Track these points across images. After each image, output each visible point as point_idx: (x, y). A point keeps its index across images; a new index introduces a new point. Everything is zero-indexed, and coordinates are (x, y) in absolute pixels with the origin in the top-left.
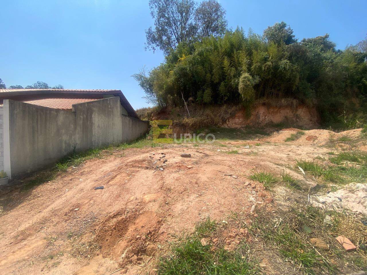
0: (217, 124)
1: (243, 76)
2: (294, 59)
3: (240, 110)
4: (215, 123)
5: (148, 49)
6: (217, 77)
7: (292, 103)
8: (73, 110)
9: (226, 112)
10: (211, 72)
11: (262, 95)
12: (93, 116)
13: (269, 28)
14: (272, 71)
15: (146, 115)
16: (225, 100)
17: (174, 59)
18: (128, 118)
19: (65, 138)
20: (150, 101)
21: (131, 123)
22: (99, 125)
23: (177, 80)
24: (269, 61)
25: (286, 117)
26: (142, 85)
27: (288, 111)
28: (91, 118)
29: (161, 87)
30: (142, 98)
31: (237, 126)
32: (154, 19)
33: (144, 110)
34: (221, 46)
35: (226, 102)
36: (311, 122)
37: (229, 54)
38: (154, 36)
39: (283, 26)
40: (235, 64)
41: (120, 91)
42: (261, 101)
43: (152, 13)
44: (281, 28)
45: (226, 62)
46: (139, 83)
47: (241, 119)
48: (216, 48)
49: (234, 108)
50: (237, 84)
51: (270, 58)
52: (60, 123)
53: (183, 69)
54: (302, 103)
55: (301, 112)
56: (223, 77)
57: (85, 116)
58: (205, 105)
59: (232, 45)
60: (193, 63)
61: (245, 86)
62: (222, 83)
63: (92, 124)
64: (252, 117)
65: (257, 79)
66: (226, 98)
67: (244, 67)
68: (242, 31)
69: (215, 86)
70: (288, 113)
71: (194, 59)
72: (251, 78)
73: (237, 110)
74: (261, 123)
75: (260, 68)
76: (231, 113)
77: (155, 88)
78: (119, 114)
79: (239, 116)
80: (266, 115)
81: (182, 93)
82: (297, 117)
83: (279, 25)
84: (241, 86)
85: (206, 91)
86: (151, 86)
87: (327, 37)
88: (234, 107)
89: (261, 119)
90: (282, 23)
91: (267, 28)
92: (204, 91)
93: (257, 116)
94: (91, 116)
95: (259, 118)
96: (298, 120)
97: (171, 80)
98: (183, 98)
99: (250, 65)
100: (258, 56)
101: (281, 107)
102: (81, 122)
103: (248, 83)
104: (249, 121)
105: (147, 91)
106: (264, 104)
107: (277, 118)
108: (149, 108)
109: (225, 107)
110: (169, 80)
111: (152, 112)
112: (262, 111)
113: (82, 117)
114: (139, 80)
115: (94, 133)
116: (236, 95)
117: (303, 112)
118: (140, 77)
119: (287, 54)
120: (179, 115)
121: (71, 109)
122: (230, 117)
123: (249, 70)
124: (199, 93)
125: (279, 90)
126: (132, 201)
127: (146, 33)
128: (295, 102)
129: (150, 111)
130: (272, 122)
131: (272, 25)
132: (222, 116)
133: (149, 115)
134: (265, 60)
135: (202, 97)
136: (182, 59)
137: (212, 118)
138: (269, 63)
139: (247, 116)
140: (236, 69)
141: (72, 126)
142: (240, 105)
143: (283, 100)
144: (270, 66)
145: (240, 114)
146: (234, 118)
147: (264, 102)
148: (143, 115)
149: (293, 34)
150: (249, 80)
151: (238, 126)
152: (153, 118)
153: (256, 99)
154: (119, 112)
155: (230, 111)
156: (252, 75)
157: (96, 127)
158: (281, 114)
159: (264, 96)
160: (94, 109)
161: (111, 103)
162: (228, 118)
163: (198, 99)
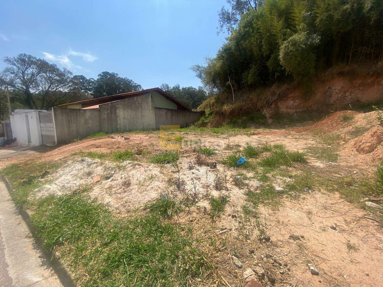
0: (260, 109)
3: (295, 88)
12: (117, 111)
16: (276, 77)
18: (164, 110)
21: (170, 114)
22: (124, 117)
26: (200, 76)
28: (115, 112)
31: (289, 110)
42: (336, 70)
46: (196, 75)
47: (297, 101)
49: (284, 87)
57: (109, 112)
62: (273, 56)
63: (116, 117)
64: (317, 97)
66: (277, 74)
73: (288, 89)
75: (330, 18)
76: (279, 94)
78: (150, 107)
79: (293, 96)
80: (348, 91)
88: (286, 84)
89: (334, 98)
92: (249, 70)
93: (328, 94)
95: (331, 96)
99: (313, 18)
102: (106, 116)
104: (311, 103)
112: (338, 85)
113: (106, 112)
114: (196, 71)
115: (119, 123)
118: (198, 68)
121: (98, 108)
123: (310, 26)
124: (245, 74)
127: (219, 14)
130: (358, 101)
137: (254, 103)
145: (295, 94)
146: (287, 100)
147: (342, 70)
150: (294, 44)
151: (291, 111)
155: (278, 91)
156: (310, 34)
157: (121, 119)
160: (119, 106)
161: (139, 100)
162: (276, 102)
163: (244, 82)
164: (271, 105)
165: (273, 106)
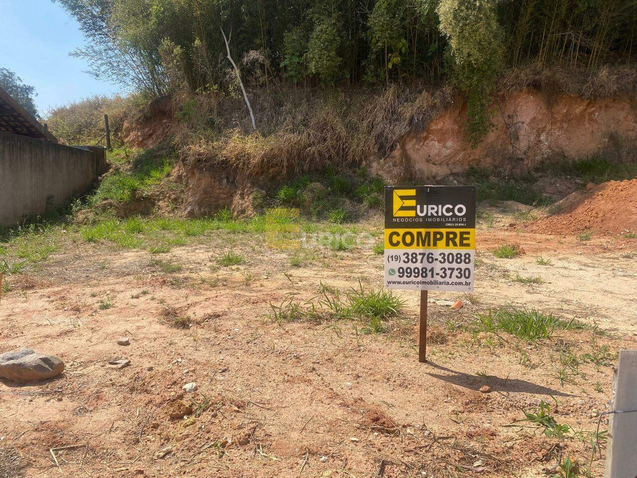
0: (361, 161)
3: (446, 108)
4: (350, 158)
9: (393, 115)
11: (530, 50)
15: (102, 124)
16: (390, 66)
20: (103, 68)
25: (613, 138)
27: (622, 115)
30: (70, 54)
31: (435, 169)
33: (96, 105)
35: (394, 75)
42: (525, 74)
47: (449, 144)
49: (423, 100)
64: (492, 136)
66: (396, 60)
74: (522, 159)
76: (412, 119)
79: (441, 129)
80: (543, 130)
81: (227, 35)
85: (319, 29)
88: (424, 93)
89: (523, 144)
92: (310, 28)
93: (510, 133)
95: (517, 139)
98: (229, 57)
101: (594, 98)
104: (478, 153)
105: (91, 29)
106: (535, 87)
107: (582, 141)
108: (119, 99)
109: (389, 94)
111: (126, 116)
112: (527, 111)
116: (434, 47)
120: (211, 124)
122: (409, 132)
124: (291, 37)
125: (591, 34)
130: (562, 154)
132: (378, 129)
133: (114, 128)
135: (302, 52)
137: (339, 138)
139: (472, 131)
142: (448, 90)
143: (604, 73)
145: (445, 123)
146: (426, 138)
147: (537, 77)
148: (88, 125)
151: (438, 171)
152: (126, 136)
153: (509, 62)
155: (408, 111)
158: (596, 126)
159: (535, 52)
162: (402, 139)
163: (287, 62)
164: (392, 148)
165: (397, 153)
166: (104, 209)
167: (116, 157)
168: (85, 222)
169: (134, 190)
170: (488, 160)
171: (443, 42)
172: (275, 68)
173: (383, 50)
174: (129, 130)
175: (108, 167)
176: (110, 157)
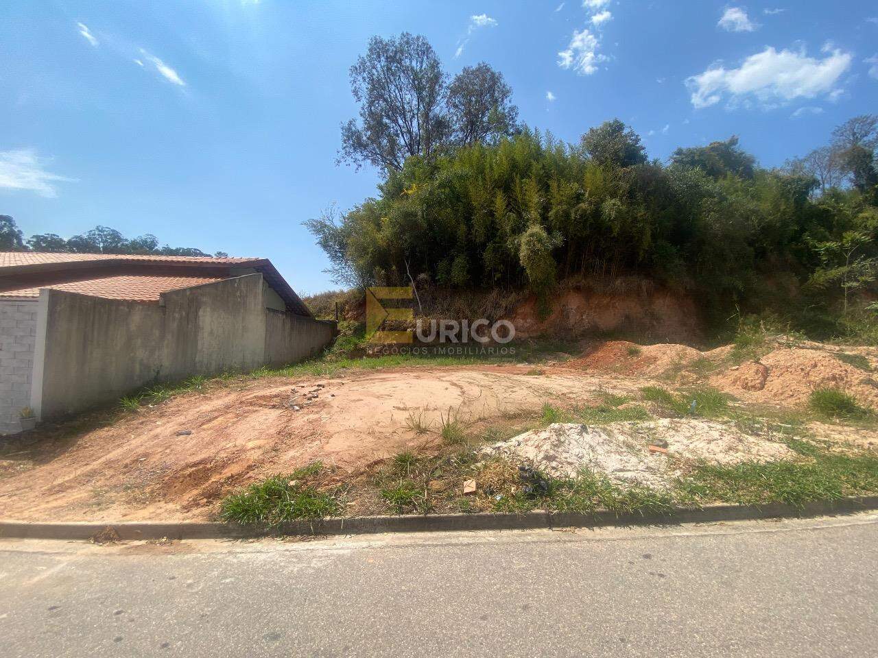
1: (529, 231)
2: (639, 195)
3: (526, 301)
5: (343, 164)
6: (482, 231)
7: (640, 286)
8: (161, 303)
9: (496, 305)
10: (468, 219)
12: (201, 313)
13: (592, 130)
14: (592, 221)
15: (333, 307)
16: (495, 279)
17: (395, 191)
18: (281, 315)
19: (141, 354)
20: (339, 278)
21: (288, 326)
22: (212, 330)
23: (397, 236)
24: (584, 202)
25: (627, 317)
26: (325, 245)
27: (633, 304)
28: (196, 317)
29: (363, 251)
30: (322, 271)
31: (520, 335)
32: (360, 104)
33: (330, 296)
34: (491, 166)
35: (498, 283)
36: (684, 328)
37: (505, 185)
38: (359, 138)
39: (617, 128)
40: (516, 206)
41: (267, 260)
42: (572, 282)
43: (355, 92)
44: (614, 131)
45: (500, 202)
46: (317, 241)
47: (529, 320)
48: (481, 171)
49: (513, 297)
50: (517, 249)
51: (587, 195)
52: (133, 327)
53: (408, 215)
54: (662, 287)
55: (663, 305)
56: (492, 230)
57: (184, 313)
58: (456, 289)
59: (514, 166)
60: (430, 203)
61: (532, 252)
62: (490, 245)
63: (197, 328)
64: (553, 316)
65: (559, 239)
66: (499, 275)
67: (534, 214)
68: (536, 135)
69: (474, 251)
70: (633, 307)
71: (431, 193)
72: (545, 235)
73: (519, 301)
74: (572, 329)
75: (567, 214)
76: (506, 307)
77: (350, 250)
78: (259, 307)
79: (523, 313)
80: (584, 313)
81: (408, 262)
82: (653, 316)
83: (610, 125)
84: (523, 253)
85: (457, 260)
86: (343, 246)
87: (733, 142)
88: (514, 294)
89: (572, 321)
90: (616, 121)
91: (588, 131)
92: (452, 260)
93: (564, 315)
94: (197, 312)
95: (568, 318)
96: (655, 323)
97: (383, 236)
98: (408, 274)
99: (546, 208)
100: (563, 191)
101: (614, 295)
102: (175, 325)
103: (538, 246)
104: (545, 326)
105: (334, 257)
106: (577, 289)
107: (608, 320)
109: (494, 294)
110: (379, 236)
111: (347, 302)
112: (574, 303)
113: (177, 315)
114: (318, 232)
115: (199, 348)
117: (666, 307)
118: (320, 227)
119: (624, 186)
121: (158, 301)
122: (506, 315)
123: (544, 219)
124: (442, 265)
125: (610, 260)
126: (228, 448)
127: (343, 129)
128: (645, 284)
129: (341, 300)
130: (597, 327)
131: (598, 125)
132: (488, 313)
133: (340, 309)
134: (578, 198)
135: (448, 272)
136: (410, 192)
138: (583, 205)
139: (541, 315)
140: (519, 215)
141: (157, 333)
142: (526, 292)
143: (618, 282)
144: (585, 211)
145: (527, 309)
146: (515, 317)
147: (578, 284)
148: (325, 308)
149: (640, 144)
150: (540, 241)
151: (523, 335)
152: (347, 314)
153: (560, 277)
154: (260, 304)
155: (504, 303)
156: (549, 230)
157: (206, 335)
158: (617, 311)
159: (578, 270)
160: (204, 299)
161: (242, 286)
163: (440, 277)
166: (340, 354)
167: (342, 325)
168: (331, 361)
169: (356, 345)
170: (552, 330)
171: (523, 269)
172: (433, 280)
173: (490, 271)
174: (348, 311)
175: (338, 332)
176: (339, 327)
